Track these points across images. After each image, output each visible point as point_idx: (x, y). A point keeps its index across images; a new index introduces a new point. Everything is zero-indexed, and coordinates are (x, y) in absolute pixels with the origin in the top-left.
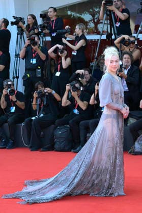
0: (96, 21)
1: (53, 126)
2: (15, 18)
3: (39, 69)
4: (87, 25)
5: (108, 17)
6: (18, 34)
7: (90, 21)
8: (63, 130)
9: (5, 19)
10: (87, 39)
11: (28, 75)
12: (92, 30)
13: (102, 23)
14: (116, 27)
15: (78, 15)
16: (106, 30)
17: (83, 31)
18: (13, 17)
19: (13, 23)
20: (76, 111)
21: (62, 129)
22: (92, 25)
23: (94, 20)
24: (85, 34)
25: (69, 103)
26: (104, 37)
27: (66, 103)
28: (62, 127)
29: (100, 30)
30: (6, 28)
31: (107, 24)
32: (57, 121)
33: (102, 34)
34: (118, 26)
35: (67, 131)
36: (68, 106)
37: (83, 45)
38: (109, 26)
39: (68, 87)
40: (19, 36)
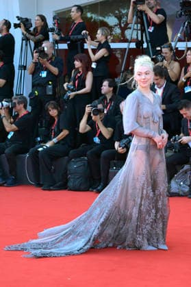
0: (123, 25)
1: (66, 157)
2: (19, 19)
3: (50, 85)
4: (111, 31)
5: (139, 20)
6: (23, 40)
7: (115, 25)
8: (79, 164)
9: (6, 21)
10: (112, 47)
11: (36, 92)
12: (118, 37)
13: (130, 28)
14: (149, 32)
15: (101, 18)
16: (136, 37)
17: (106, 38)
18: (17, 17)
19: (16, 26)
20: (97, 140)
21: (77, 161)
22: (118, 31)
23: (120, 24)
24: (110, 41)
25: (89, 128)
26: (133, 45)
27: (85, 128)
28: (78, 159)
29: (128, 37)
30: (8, 31)
31: (137, 30)
32: (71, 152)
33: (131, 42)
34: (151, 31)
35: (84, 165)
36: (87, 133)
37: (106, 55)
38: (139, 32)
39: (88, 109)
40: (24, 42)
